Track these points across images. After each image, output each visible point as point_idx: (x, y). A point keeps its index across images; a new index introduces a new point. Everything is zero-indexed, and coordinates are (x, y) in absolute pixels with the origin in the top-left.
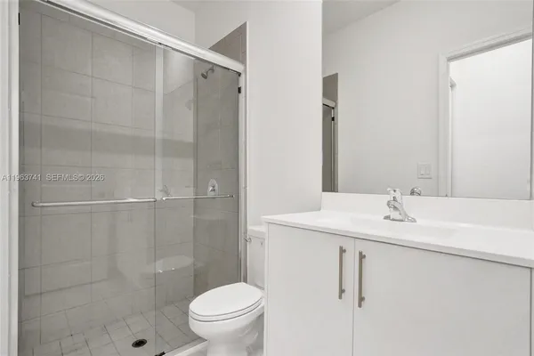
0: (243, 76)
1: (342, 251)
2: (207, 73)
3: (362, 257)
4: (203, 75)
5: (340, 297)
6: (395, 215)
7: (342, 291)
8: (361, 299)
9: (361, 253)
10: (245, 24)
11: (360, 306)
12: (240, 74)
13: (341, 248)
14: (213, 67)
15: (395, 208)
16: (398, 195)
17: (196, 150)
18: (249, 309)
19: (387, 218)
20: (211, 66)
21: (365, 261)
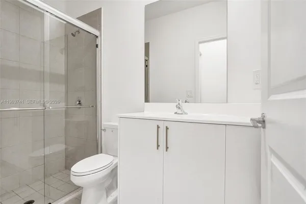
0: (99, 38)
1: (158, 127)
2: (75, 33)
3: (167, 128)
4: (72, 34)
5: (158, 149)
6: (179, 111)
7: (158, 146)
8: (167, 148)
9: (167, 127)
10: (101, 8)
11: (167, 151)
12: (97, 37)
13: (158, 126)
14: (79, 30)
15: (179, 108)
16: (180, 102)
17: (67, 79)
18: (108, 166)
19: (176, 113)
20: (78, 29)
21: (168, 131)
